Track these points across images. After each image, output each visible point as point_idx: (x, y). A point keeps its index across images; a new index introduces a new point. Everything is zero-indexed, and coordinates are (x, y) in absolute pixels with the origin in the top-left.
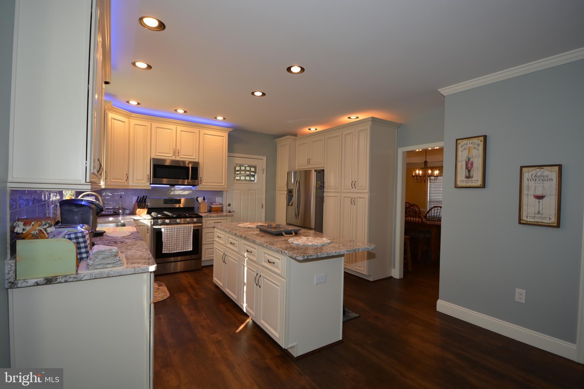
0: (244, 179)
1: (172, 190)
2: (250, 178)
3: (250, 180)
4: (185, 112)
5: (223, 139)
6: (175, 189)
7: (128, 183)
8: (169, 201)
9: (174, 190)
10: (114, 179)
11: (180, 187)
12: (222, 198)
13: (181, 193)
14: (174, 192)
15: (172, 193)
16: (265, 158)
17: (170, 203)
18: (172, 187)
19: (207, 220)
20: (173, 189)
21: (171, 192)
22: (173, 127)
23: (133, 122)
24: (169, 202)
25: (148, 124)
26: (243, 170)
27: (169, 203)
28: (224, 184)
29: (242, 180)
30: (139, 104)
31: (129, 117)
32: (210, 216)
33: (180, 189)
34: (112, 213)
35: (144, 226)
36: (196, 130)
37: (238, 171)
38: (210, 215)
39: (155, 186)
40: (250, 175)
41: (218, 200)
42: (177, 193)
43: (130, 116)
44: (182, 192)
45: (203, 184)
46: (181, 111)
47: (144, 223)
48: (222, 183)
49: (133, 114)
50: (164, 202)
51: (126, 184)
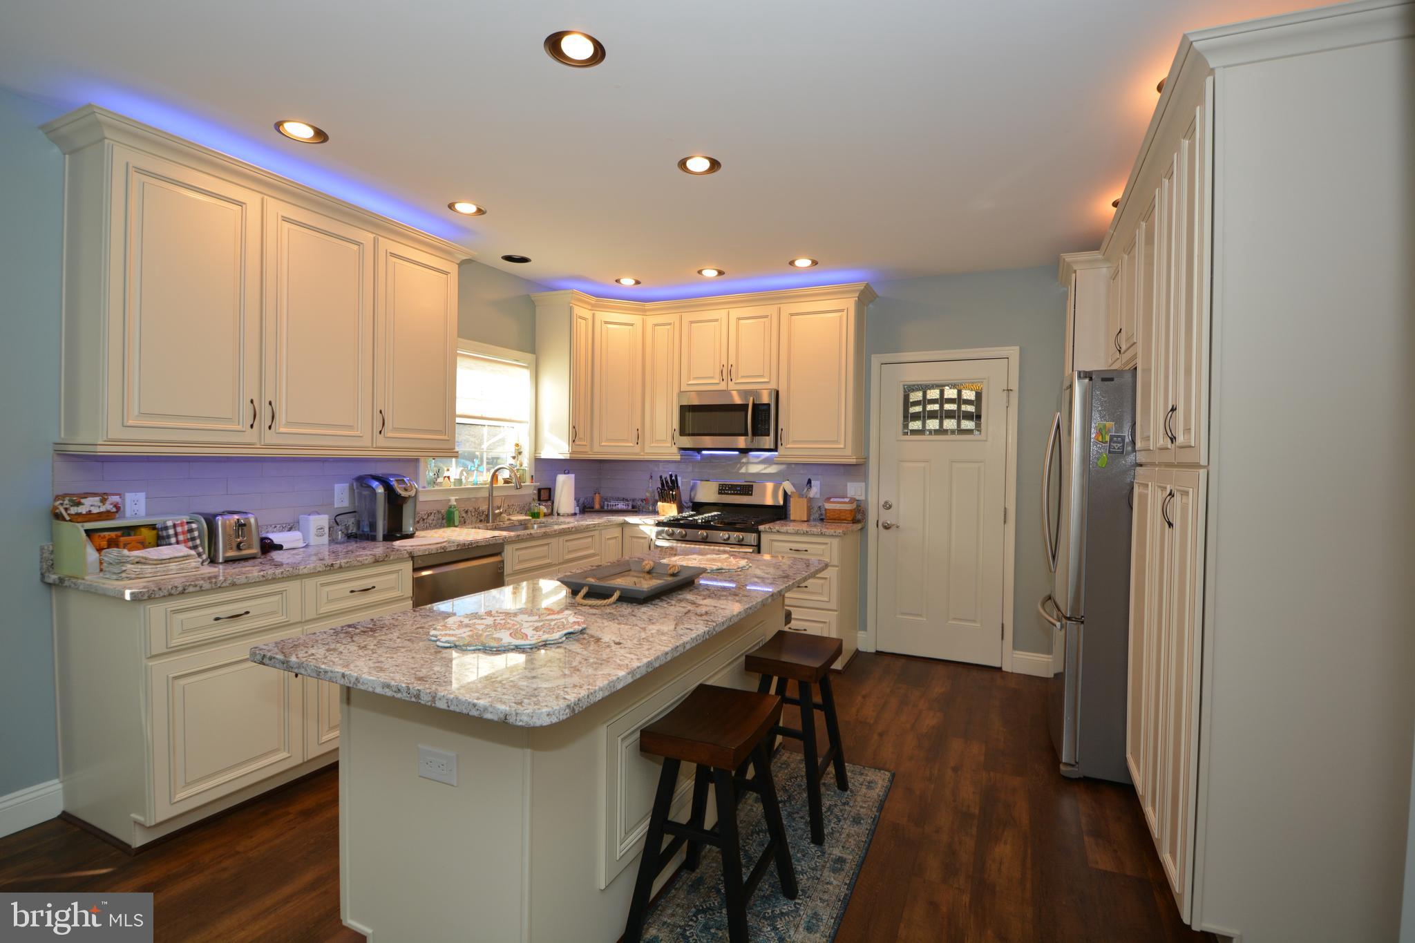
0: (937, 428)
1: (743, 463)
2: (959, 424)
3: (961, 431)
4: (720, 273)
5: (841, 318)
6: (748, 459)
7: (643, 449)
8: (730, 489)
9: (748, 463)
10: (607, 440)
11: (758, 457)
12: (864, 484)
13: (762, 470)
14: (747, 469)
15: (743, 470)
16: (1013, 352)
17: (731, 494)
18: (744, 455)
19: (773, 540)
20: (744, 460)
21: (741, 468)
22: (720, 314)
23: (651, 320)
24: (728, 490)
25: (672, 318)
26: (933, 401)
27: (728, 494)
28: (842, 446)
29: (930, 431)
30: (637, 282)
31: (643, 312)
32: (778, 531)
33: (760, 459)
34: (630, 507)
35: (645, 538)
36: (771, 310)
37: (916, 403)
38: (777, 528)
39: (711, 454)
40: (959, 417)
41: (854, 489)
42: (755, 469)
43: (645, 311)
44: (765, 468)
45: (789, 446)
46: (710, 273)
47: (644, 533)
48: (837, 442)
49: (649, 305)
50: (719, 489)
51: (637, 449)
